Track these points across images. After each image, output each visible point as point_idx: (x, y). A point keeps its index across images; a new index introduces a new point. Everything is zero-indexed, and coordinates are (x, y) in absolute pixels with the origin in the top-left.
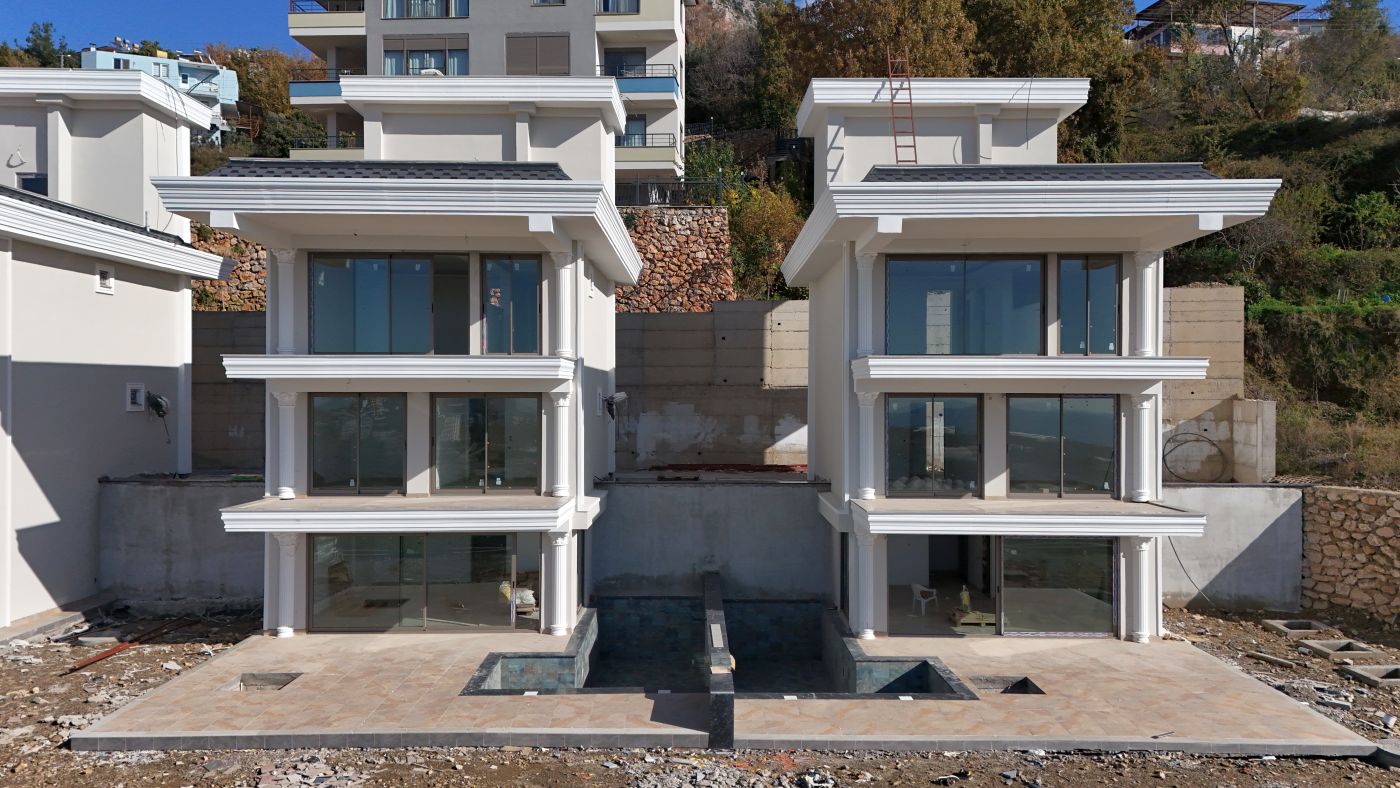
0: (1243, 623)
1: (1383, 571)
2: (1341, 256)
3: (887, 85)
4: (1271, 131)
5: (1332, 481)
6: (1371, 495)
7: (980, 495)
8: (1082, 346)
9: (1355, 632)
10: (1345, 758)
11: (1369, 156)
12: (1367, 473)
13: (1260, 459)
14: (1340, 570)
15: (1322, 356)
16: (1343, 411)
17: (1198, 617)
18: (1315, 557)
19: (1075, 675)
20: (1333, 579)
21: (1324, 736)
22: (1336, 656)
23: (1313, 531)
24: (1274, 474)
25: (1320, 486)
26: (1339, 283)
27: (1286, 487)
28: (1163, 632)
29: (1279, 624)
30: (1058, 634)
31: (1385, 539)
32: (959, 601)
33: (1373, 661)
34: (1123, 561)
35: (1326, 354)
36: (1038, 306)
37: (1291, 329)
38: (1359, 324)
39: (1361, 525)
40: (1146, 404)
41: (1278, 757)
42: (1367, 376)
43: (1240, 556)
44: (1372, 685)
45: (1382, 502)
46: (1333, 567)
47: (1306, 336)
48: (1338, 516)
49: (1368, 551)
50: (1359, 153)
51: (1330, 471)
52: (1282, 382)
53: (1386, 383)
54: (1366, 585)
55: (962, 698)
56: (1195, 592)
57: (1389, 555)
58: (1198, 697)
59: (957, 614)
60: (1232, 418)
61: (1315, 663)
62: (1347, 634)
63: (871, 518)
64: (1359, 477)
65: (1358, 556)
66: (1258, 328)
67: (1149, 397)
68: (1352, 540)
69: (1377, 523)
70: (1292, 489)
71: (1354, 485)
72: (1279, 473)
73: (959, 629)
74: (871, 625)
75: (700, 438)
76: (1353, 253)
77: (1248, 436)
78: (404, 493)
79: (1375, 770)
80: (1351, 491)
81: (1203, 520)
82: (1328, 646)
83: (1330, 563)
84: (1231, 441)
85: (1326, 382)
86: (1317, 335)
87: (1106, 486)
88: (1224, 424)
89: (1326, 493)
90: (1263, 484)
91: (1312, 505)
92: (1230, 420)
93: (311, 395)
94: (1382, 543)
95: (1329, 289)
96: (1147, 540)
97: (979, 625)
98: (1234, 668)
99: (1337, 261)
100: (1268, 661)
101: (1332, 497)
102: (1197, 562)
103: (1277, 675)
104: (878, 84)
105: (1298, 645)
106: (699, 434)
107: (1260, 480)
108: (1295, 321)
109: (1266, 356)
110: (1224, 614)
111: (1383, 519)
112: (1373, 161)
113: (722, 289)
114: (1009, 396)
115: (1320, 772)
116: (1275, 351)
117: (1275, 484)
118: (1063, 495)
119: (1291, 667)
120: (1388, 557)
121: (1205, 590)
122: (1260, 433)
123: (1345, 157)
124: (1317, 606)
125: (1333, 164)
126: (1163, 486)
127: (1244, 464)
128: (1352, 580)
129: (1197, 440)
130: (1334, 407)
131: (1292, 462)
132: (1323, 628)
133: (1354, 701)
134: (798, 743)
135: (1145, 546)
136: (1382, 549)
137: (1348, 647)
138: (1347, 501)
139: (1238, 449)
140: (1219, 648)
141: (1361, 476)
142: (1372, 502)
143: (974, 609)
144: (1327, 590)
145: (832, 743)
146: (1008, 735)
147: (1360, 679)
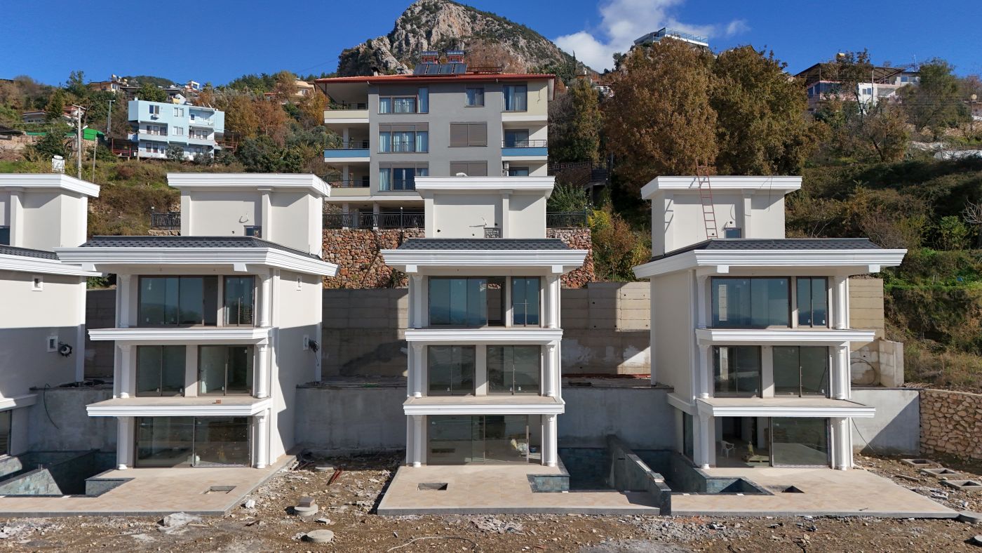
0: (891, 461)
1: (961, 433)
2: (934, 254)
3: (697, 179)
4: (890, 169)
5: (934, 386)
6: (954, 394)
7: (761, 396)
8: (809, 321)
9: (948, 465)
10: (945, 519)
11: (948, 192)
12: (952, 382)
13: (895, 374)
14: (939, 433)
15: (925, 314)
16: (938, 345)
17: (867, 458)
18: (926, 426)
19: (816, 485)
20: (936, 438)
21: (934, 509)
22: (940, 476)
23: (925, 413)
24: (903, 382)
25: (928, 389)
26: (933, 270)
27: (910, 390)
28: (853, 465)
29: (909, 461)
30: (801, 466)
31: (962, 417)
32: (747, 448)
33: (958, 478)
34: (832, 429)
35: (928, 313)
36: (787, 301)
37: (908, 299)
38: (946, 297)
39: (949, 410)
40: (842, 351)
41: (916, 519)
42: (950, 325)
43: (888, 426)
44: (957, 489)
45: (960, 398)
46: (936, 431)
47: (916, 303)
48: (938, 405)
49: (953, 423)
50: (943, 190)
51: (932, 380)
52: (904, 328)
53: (961, 329)
54: (953, 441)
55: (766, 495)
56: (865, 445)
57: (964, 425)
58: (876, 494)
59: (748, 457)
60: (879, 349)
61: (929, 479)
62: (944, 466)
63: (714, 409)
64: (948, 385)
65: (949, 426)
66: (890, 298)
67: (843, 348)
68: (945, 417)
69: (958, 409)
70: (914, 391)
71: (946, 389)
72: (906, 381)
73: (749, 464)
74: (707, 462)
75: (581, 359)
76: (941, 253)
77: (888, 360)
78: (474, 395)
79: (958, 523)
80: (945, 392)
81: (874, 410)
82: (935, 471)
83: (933, 429)
84: (878, 362)
85: (929, 328)
86: (923, 302)
87: (823, 391)
88: (875, 353)
89: (931, 393)
90: (897, 388)
91: (924, 399)
92: (878, 351)
93: (429, 346)
94: (961, 419)
95: (928, 273)
96: (844, 418)
97: (759, 462)
98: (890, 481)
99: (932, 258)
100: (906, 478)
101: (935, 395)
102: (865, 429)
103: (911, 485)
104: (693, 179)
105: (919, 472)
106: (581, 357)
107: (896, 385)
108: (910, 294)
109: (895, 314)
110: (881, 457)
111: (961, 407)
112: (951, 195)
113: (588, 274)
114: (773, 346)
115: (935, 523)
116: (900, 310)
117: (904, 388)
118: (802, 396)
119: (918, 481)
120: (963, 426)
121: (870, 444)
122: (895, 360)
123: (934, 192)
124: (928, 452)
125: (927, 196)
126: (852, 389)
127: (886, 375)
128: (946, 438)
129: (860, 362)
130: (933, 342)
131: (913, 375)
132: (932, 463)
133: (949, 496)
134: (700, 512)
135: (843, 421)
136: (961, 422)
137: (945, 472)
138: (942, 397)
139: (882, 367)
140: (881, 473)
141: (949, 384)
142: (955, 398)
143: (756, 454)
144: (933, 444)
145: (715, 513)
146: (794, 510)
147: (951, 486)
